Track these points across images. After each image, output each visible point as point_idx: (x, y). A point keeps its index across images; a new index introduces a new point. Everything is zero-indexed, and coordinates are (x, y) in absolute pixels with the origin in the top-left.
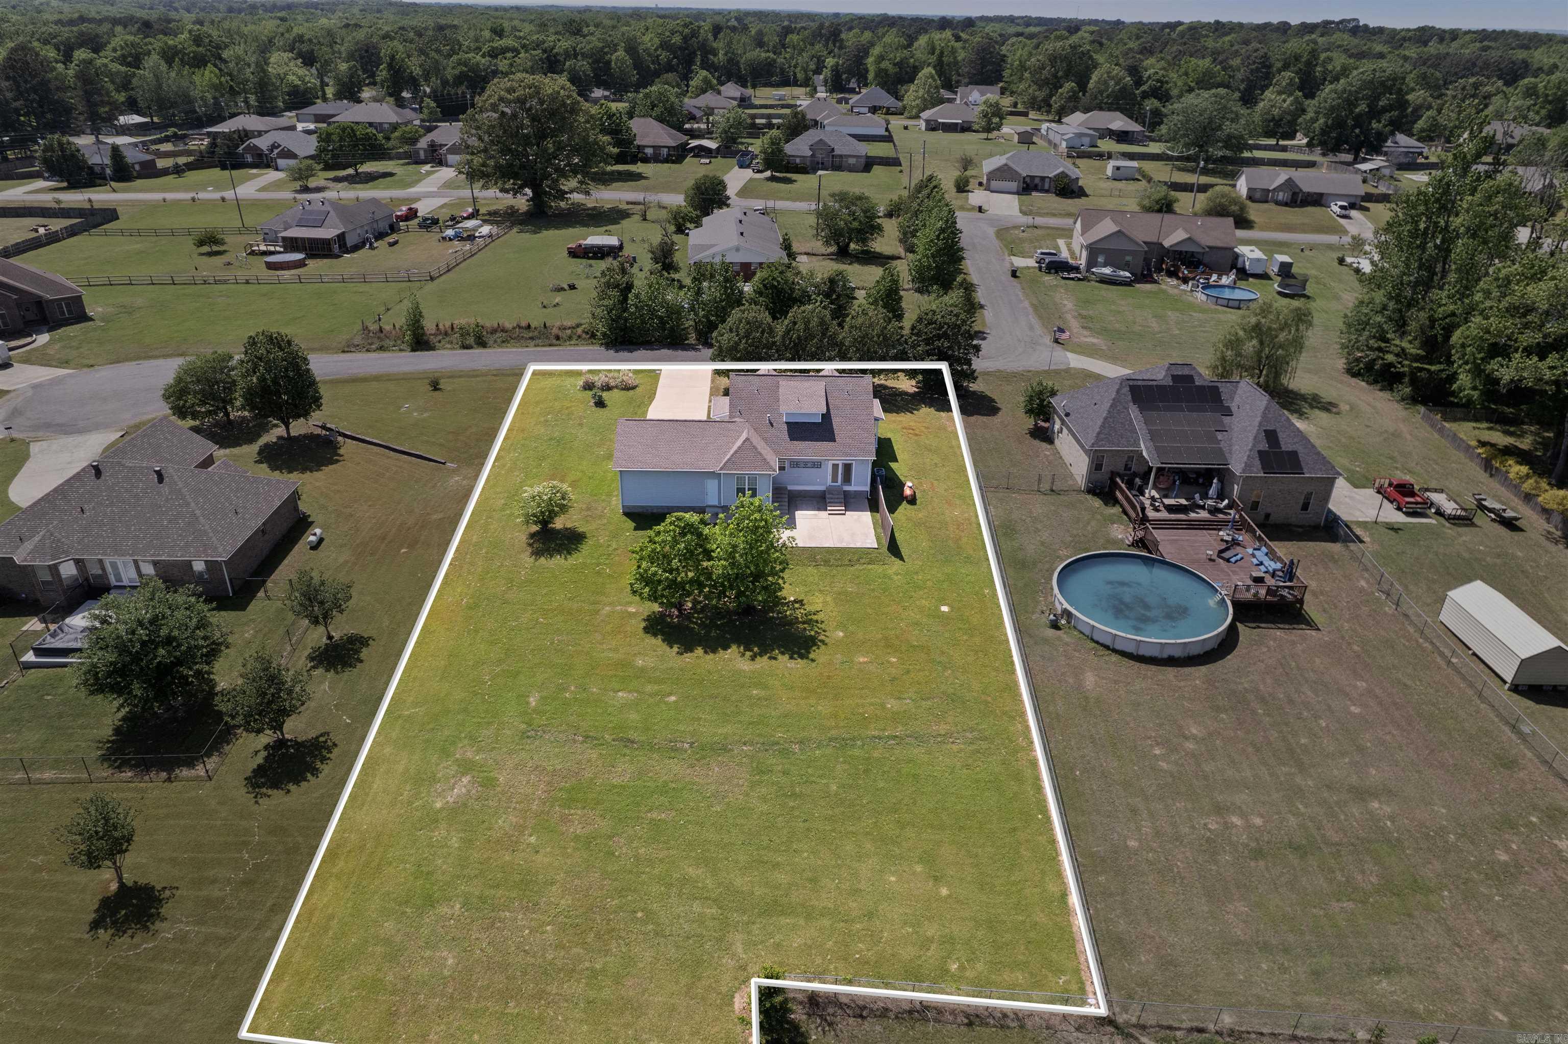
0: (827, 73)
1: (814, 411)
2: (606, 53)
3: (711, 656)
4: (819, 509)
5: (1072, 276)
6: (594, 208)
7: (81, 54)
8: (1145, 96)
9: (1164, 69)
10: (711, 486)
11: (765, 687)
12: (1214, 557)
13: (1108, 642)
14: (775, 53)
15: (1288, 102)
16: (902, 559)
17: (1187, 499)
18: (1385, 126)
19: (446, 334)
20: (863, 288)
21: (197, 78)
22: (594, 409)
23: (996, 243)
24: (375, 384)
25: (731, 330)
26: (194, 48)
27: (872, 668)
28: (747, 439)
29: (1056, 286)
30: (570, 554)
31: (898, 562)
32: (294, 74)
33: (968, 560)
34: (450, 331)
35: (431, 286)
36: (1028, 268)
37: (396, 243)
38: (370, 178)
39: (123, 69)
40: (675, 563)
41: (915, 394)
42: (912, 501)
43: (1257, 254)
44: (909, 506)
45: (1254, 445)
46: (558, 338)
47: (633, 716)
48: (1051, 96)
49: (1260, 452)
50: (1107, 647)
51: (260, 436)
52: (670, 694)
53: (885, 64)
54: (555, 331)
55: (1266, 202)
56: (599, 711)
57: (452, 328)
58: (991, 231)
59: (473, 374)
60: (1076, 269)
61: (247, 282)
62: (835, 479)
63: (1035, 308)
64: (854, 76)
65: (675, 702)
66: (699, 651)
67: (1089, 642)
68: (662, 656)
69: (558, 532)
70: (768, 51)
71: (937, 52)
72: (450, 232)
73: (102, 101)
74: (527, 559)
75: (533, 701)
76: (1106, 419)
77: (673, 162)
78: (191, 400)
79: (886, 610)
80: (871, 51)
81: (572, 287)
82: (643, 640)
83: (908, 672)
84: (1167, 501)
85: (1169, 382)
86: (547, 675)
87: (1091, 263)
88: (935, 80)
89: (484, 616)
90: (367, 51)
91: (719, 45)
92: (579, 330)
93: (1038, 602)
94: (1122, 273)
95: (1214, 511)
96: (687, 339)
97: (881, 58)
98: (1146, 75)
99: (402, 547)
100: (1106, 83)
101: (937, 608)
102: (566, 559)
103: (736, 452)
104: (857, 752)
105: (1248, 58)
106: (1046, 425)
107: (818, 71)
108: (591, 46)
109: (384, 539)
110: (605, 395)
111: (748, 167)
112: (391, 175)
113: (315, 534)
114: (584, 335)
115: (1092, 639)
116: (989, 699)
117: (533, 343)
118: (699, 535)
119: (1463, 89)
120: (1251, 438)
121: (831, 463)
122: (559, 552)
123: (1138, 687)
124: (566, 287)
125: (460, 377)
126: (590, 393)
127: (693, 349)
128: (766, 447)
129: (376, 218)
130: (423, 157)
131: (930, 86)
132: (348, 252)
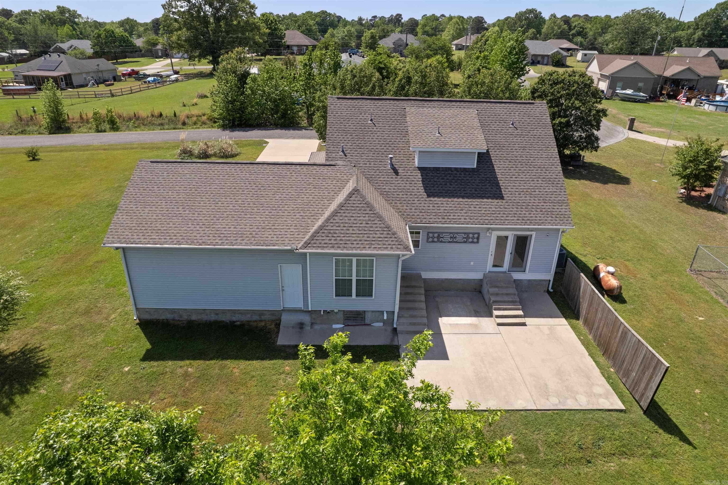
1: (467, 147)
4: (477, 314)
8: (574, 35)
19: (87, 122)
28: (356, 191)
37: (112, 85)
38: (124, 63)
42: (619, 296)
46: (184, 123)
54: (183, 118)
62: (499, 261)
72: (150, 79)
87: (612, 86)
88: (459, 25)
92: (204, 118)
94: (639, 94)
96: (298, 123)
98: (573, 25)
103: (335, 214)
114: (207, 121)
121: (495, 235)
127: (305, 129)
128: (388, 206)
129: (100, 69)
130: (160, 54)
131: (457, 28)
132: (73, 88)
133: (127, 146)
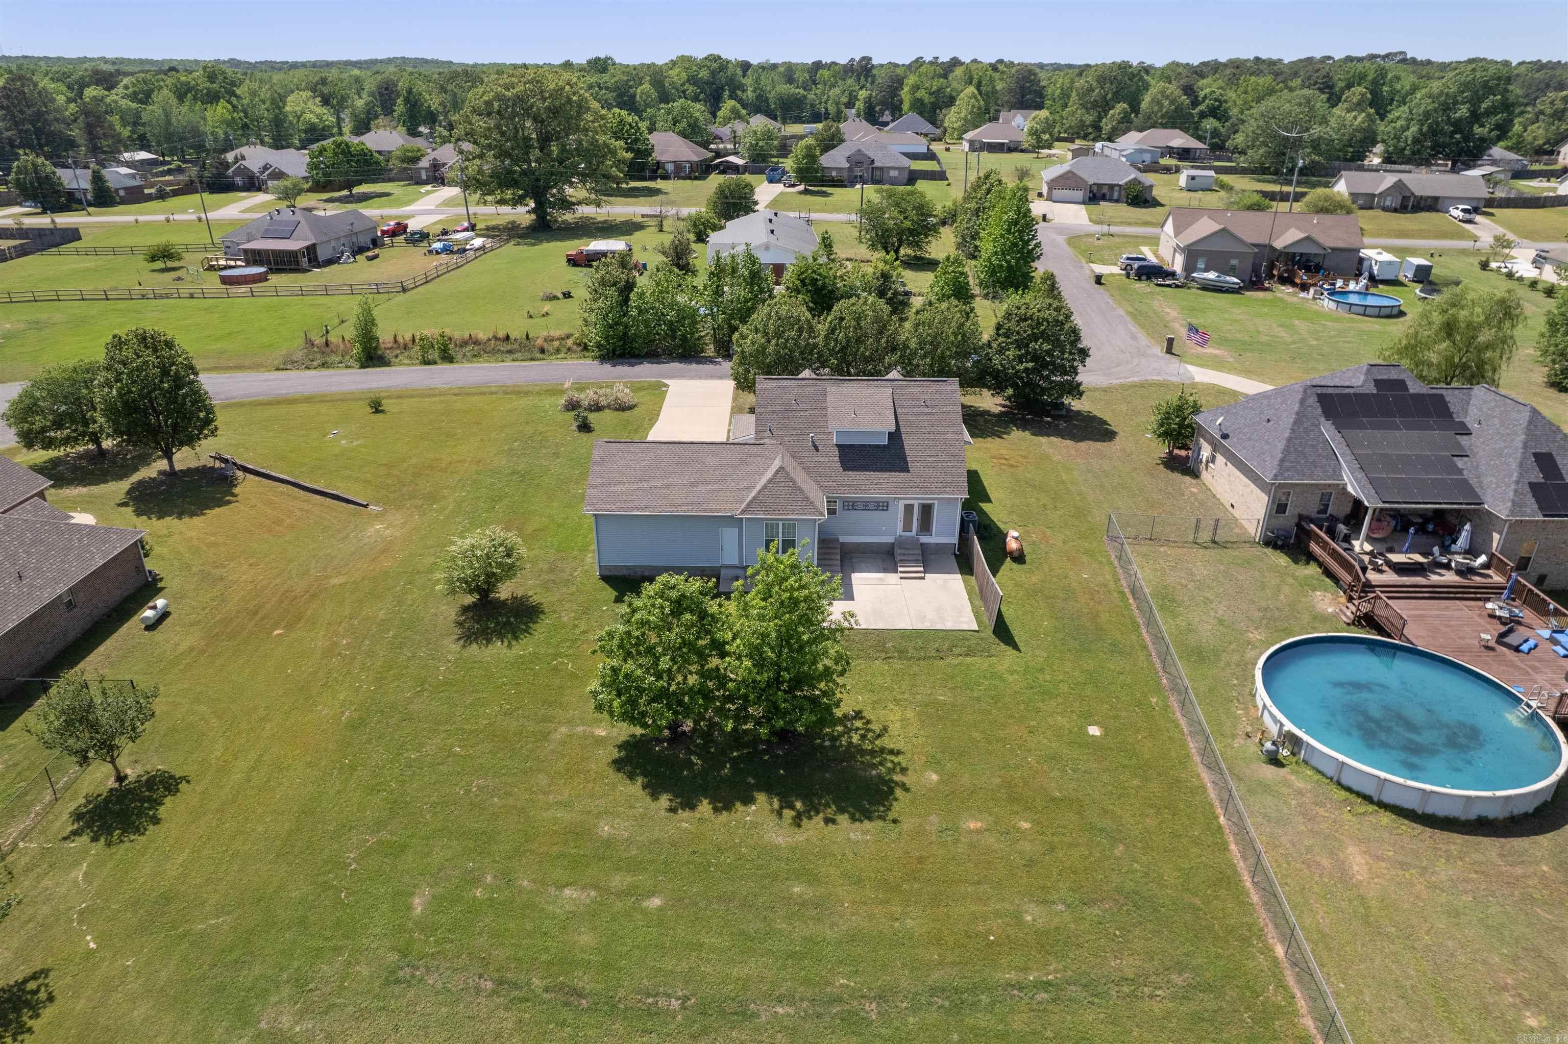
0: (860, 104)
1: (878, 428)
2: (631, 87)
3: (724, 816)
4: (886, 570)
5: (1168, 282)
6: (605, 222)
7: (91, 92)
8: (1203, 115)
9: (1221, 88)
10: (729, 536)
11: (812, 879)
12: (1492, 644)
13: (1369, 790)
14: (805, 89)
15: (1359, 119)
16: (1016, 647)
17: (1424, 554)
18: (1491, 130)
19: (405, 347)
20: (920, 295)
21: (208, 114)
22: (577, 434)
23: (1069, 250)
24: (304, 407)
25: (757, 331)
26: (208, 85)
27: (990, 840)
28: (781, 468)
29: (1151, 293)
30: (516, 638)
31: (1009, 650)
32: (311, 112)
33: (1115, 649)
34: (410, 345)
35: (402, 297)
36: (1112, 275)
37: (376, 257)
38: (365, 198)
39: (134, 105)
40: (665, 663)
41: (1001, 414)
42: (1019, 558)
43: (1387, 257)
44: (1015, 566)
45: (1521, 475)
46: (542, 351)
47: (586, 938)
48: (1100, 118)
49: (1532, 485)
50: (1368, 799)
51: (136, 469)
52: (651, 894)
53: (921, 94)
54: (540, 342)
55: (1371, 208)
56: (529, 926)
57: (414, 341)
58: (1061, 240)
59: (430, 393)
60: (1173, 274)
61: (192, 296)
62: (907, 527)
63: (1133, 315)
64: (887, 109)
65: (660, 909)
66: (705, 807)
67: (1334, 787)
68: (643, 816)
69: (504, 602)
70: (798, 87)
71: (975, 81)
72: (438, 245)
73: (104, 134)
74: (452, 647)
75: (418, 905)
76: (1289, 440)
77: (696, 178)
78: (39, 422)
79: (1001, 733)
80: (906, 81)
81: (567, 295)
82: (614, 787)
83: (1052, 849)
84: (1395, 558)
85: (1372, 389)
86: (450, 853)
87: (1189, 268)
88: (977, 100)
89: (369, 741)
90: (386, 89)
91: (748, 81)
92: (570, 342)
93: (1237, 718)
94: (1228, 278)
95: (1466, 571)
96: (702, 351)
97: (916, 88)
98: (1202, 94)
99: (276, 626)
100: (1159, 103)
101: (1083, 731)
102: (510, 646)
103: (765, 487)
104: (983, 1020)
105: (1309, 79)
106: (1183, 453)
107: (850, 105)
108: (615, 79)
109: (256, 613)
110: (592, 417)
111: (779, 181)
112: (387, 194)
113: (154, 608)
114: (575, 347)
115: (1339, 783)
116: (1197, 902)
117: (511, 357)
118: (703, 615)
119: (1552, 103)
120: (1514, 465)
121: (902, 504)
122: (501, 637)
123: (1443, 876)
124: (560, 296)
125: (412, 396)
126: (572, 414)
127: (711, 362)
128: (809, 480)
129: (355, 230)
130: (424, 177)
131: (973, 106)
132: (319, 266)
133: (485, 390)
